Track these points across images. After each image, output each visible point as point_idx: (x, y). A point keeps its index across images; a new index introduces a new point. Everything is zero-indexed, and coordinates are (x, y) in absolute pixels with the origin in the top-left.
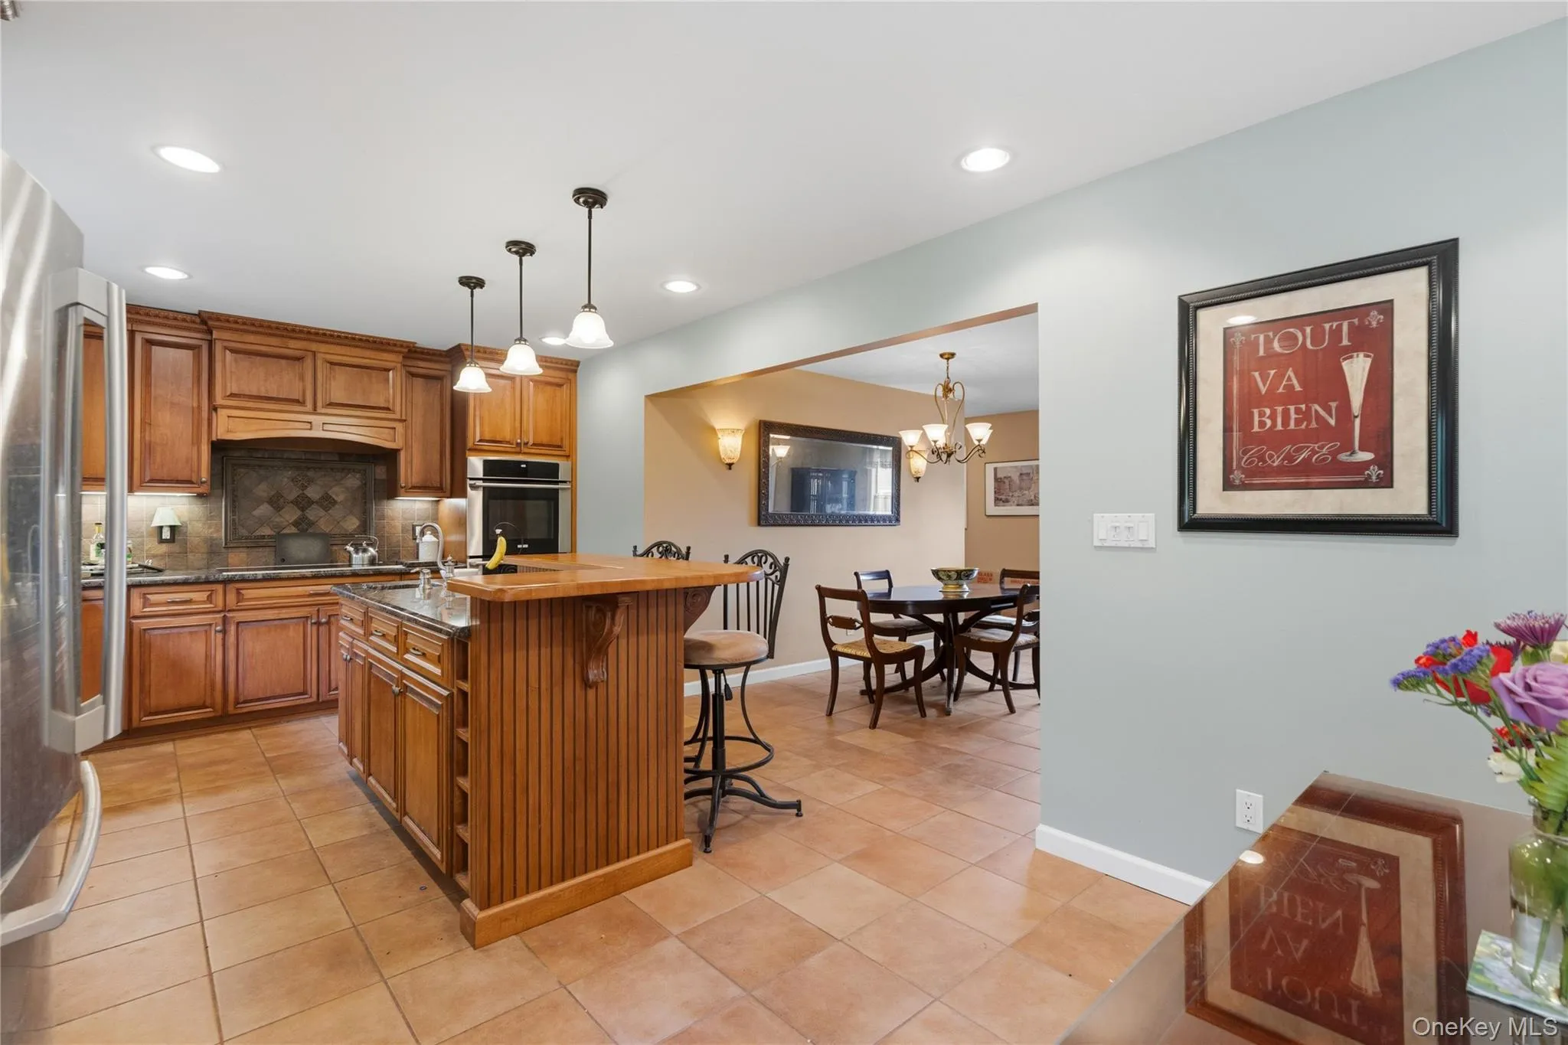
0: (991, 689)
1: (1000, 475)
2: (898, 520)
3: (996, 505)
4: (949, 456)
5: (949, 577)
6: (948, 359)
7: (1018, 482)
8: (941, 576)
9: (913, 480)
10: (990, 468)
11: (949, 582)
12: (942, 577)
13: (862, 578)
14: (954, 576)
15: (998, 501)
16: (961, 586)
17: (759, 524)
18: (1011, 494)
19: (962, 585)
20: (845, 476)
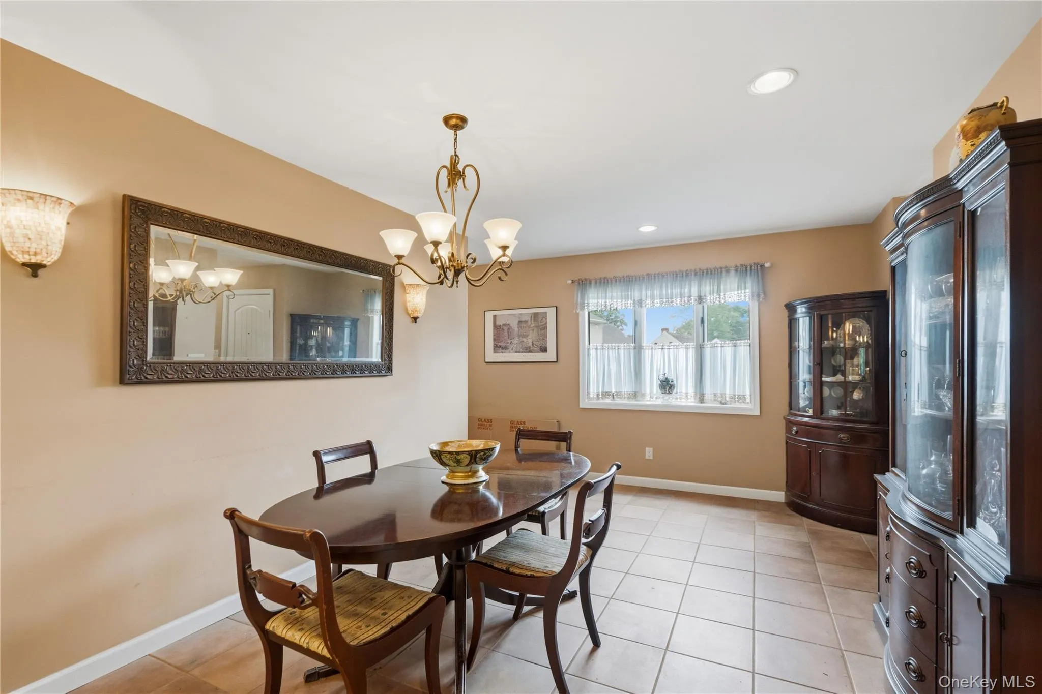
0: (517, 616)
1: (499, 323)
2: (389, 369)
3: (495, 352)
4: (457, 273)
5: (458, 462)
6: (456, 128)
7: (516, 329)
8: (444, 460)
9: (410, 320)
10: (489, 316)
11: (459, 469)
12: (447, 462)
13: (325, 458)
14: (466, 459)
15: (497, 348)
16: (474, 473)
17: (123, 381)
18: (510, 342)
19: (476, 472)
20: (347, 323)
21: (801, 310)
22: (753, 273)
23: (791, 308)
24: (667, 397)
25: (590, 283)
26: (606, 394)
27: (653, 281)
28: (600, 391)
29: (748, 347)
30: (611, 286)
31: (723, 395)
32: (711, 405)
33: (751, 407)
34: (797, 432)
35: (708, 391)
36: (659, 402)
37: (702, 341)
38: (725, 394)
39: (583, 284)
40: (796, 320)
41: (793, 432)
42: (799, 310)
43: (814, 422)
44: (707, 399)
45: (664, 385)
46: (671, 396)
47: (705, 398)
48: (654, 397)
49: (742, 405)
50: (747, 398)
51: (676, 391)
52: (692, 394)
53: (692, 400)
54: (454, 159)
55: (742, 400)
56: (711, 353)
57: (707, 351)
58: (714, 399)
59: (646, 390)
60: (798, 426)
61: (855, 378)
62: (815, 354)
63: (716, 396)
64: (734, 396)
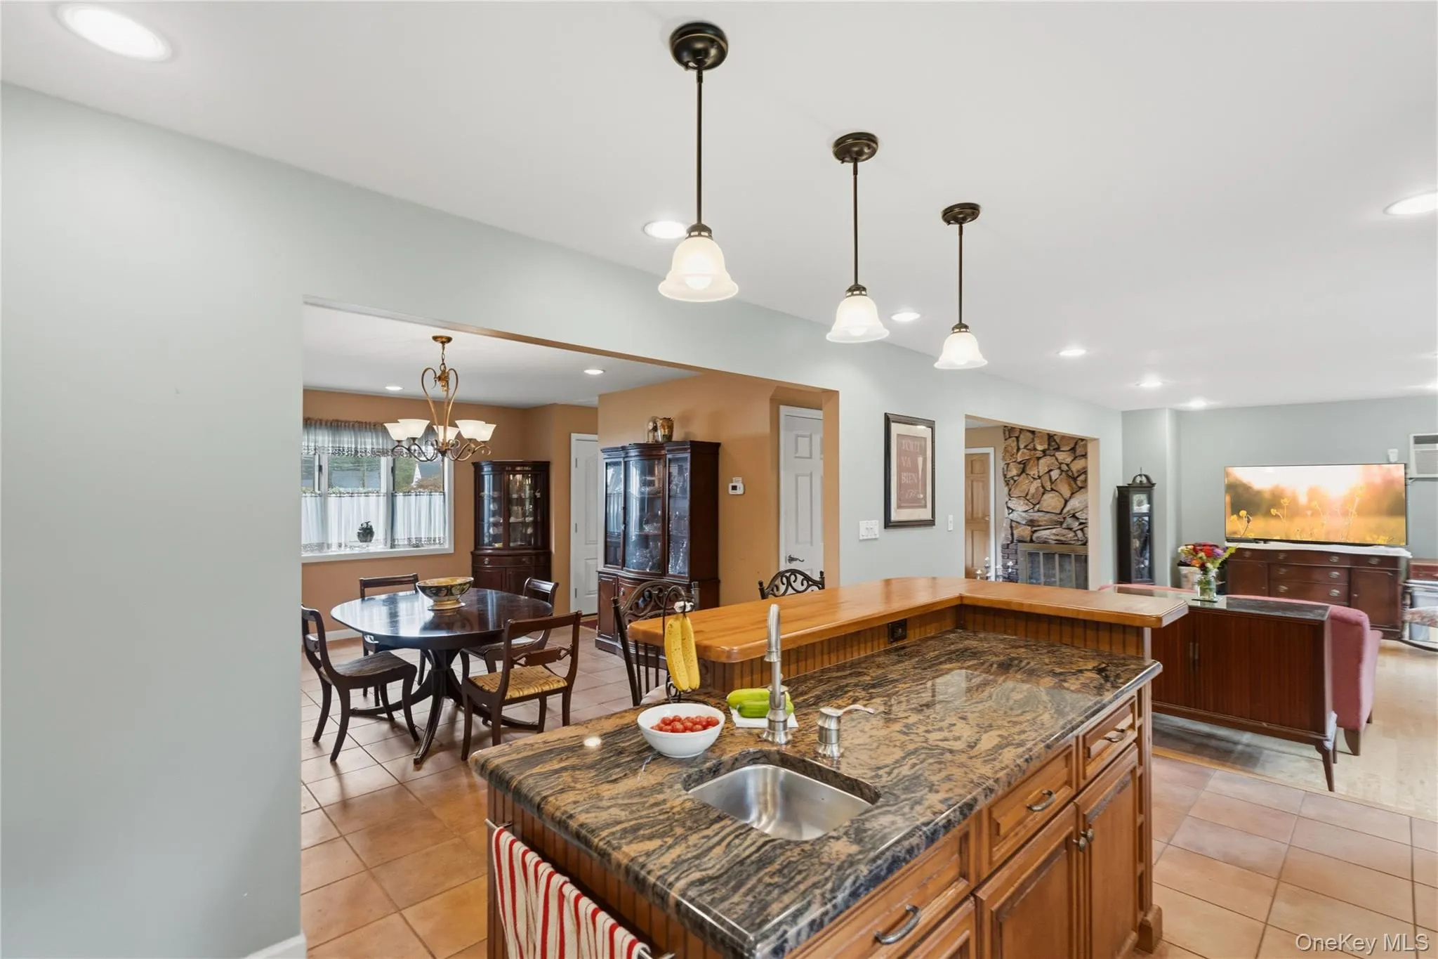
6: (443, 343)
21: (487, 469)
23: (477, 467)
24: (364, 544)
27: (364, 430)
29: (442, 496)
30: (315, 428)
31: (419, 539)
32: (402, 548)
35: (401, 534)
36: (356, 551)
37: (392, 490)
38: (421, 538)
40: (483, 476)
41: (486, 563)
42: (485, 469)
43: (506, 552)
44: (399, 543)
45: (366, 533)
46: (370, 544)
47: (396, 543)
48: (343, 545)
49: (437, 547)
50: (442, 539)
51: (374, 538)
52: (382, 541)
53: (382, 546)
54: (443, 367)
55: (437, 541)
56: (404, 500)
57: (400, 498)
58: (406, 543)
59: (334, 540)
60: (491, 558)
61: (529, 519)
62: (506, 502)
63: (409, 539)
64: (429, 539)
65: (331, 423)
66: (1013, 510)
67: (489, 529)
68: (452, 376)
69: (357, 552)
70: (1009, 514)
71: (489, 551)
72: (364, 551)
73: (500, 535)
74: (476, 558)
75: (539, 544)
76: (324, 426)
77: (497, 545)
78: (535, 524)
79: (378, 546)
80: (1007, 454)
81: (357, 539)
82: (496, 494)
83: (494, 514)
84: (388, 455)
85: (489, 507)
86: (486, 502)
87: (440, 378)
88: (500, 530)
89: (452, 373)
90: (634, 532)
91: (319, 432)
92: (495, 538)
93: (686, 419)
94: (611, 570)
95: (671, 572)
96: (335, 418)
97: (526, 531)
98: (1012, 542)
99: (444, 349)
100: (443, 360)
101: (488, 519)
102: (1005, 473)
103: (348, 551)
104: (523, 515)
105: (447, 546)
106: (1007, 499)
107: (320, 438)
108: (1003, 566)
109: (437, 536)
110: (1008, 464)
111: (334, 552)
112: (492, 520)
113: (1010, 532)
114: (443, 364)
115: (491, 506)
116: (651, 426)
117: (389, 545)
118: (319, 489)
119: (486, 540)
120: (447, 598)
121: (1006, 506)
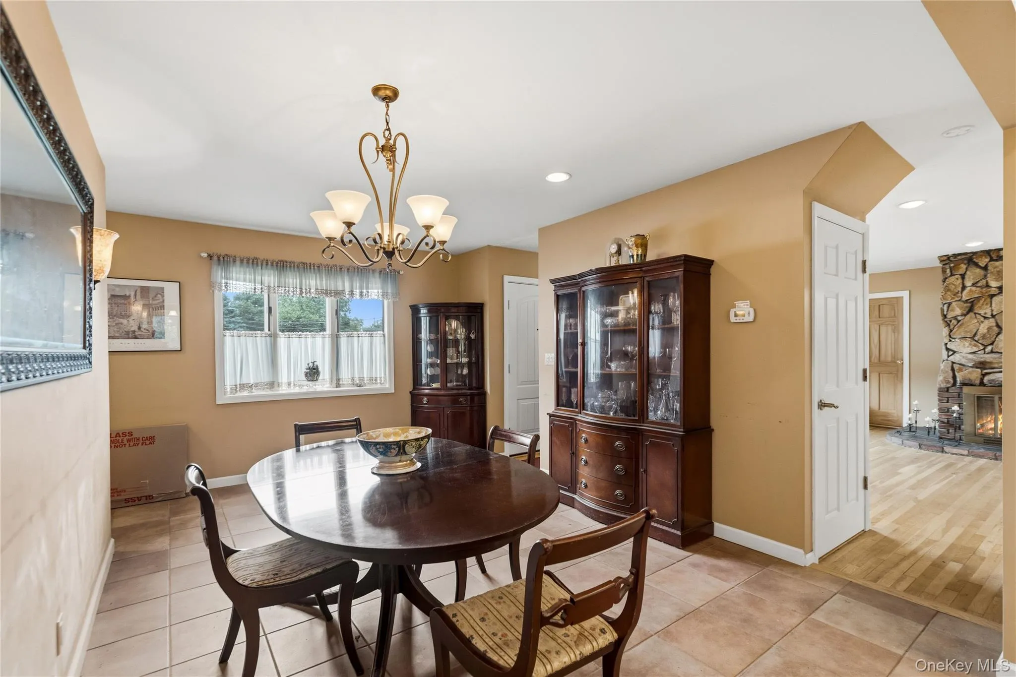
6: (388, 100)
21: (423, 311)
22: (392, 279)
23: (415, 310)
24: (312, 384)
25: (234, 261)
26: (243, 387)
27: (308, 271)
28: (238, 383)
29: (382, 338)
31: (361, 379)
32: (347, 388)
33: (386, 385)
34: (428, 402)
35: (345, 374)
36: (305, 389)
37: (336, 331)
38: (364, 378)
39: (224, 260)
40: (420, 319)
41: (425, 402)
42: (422, 311)
43: (442, 392)
44: (344, 383)
45: (313, 373)
46: (317, 383)
47: (341, 383)
48: (292, 385)
49: (379, 386)
50: (383, 379)
51: (321, 377)
52: (328, 380)
53: (328, 385)
54: (387, 133)
55: (379, 381)
56: (348, 342)
57: (343, 340)
58: (350, 382)
59: (283, 378)
60: (428, 397)
61: (465, 360)
62: (442, 344)
63: (353, 379)
64: (371, 379)
65: (277, 263)
66: (955, 352)
67: (426, 369)
68: (400, 144)
69: (305, 391)
70: (948, 356)
71: (427, 391)
72: (311, 390)
73: (438, 375)
74: (415, 397)
75: (474, 385)
76: (269, 266)
77: (434, 385)
78: (470, 364)
79: (323, 386)
80: (949, 293)
81: (304, 378)
82: (433, 336)
83: (430, 355)
84: (331, 296)
85: (426, 348)
86: (423, 344)
87: (383, 148)
88: (438, 371)
89: (401, 139)
90: (594, 371)
91: (266, 272)
92: (432, 379)
93: (661, 236)
94: (564, 412)
95: (652, 416)
96: (280, 259)
97: (462, 371)
98: (954, 384)
99: (388, 110)
100: (388, 124)
101: (425, 360)
102: (945, 313)
103: (297, 390)
104: (458, 357)
105: (387, 386)
106: (946, 340)
107: (266, 279)
108: (939, 409)
109: (378, 376)
110: (950, 304)
111: (283, 390)
112: (429, 361)
113: (951, 374)
114: (388, 129)
115: (428, 347)
116: (614, 249)
117: (334, 385)
118: (269, 330)
119: (424, 381)
120: (398, 458)
121: (944, 347)
